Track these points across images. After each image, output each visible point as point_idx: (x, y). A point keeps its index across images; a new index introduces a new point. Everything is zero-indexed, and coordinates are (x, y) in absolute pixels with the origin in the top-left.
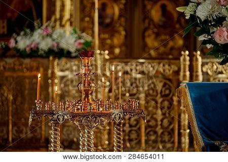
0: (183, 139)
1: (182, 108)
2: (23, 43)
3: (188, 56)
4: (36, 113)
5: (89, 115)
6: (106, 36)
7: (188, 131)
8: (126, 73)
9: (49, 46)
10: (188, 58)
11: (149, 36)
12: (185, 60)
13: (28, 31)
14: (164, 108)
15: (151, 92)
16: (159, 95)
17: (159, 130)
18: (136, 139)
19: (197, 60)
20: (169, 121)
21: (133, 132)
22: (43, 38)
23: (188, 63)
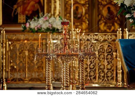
0: (118, 76)
1: (118, 58)
2: (33, 24)
3: (121, 31)
4: (38, 55)
5: (66, 55)
6: (78, 24)
7: (121, 71)
8: (88, 40)
9: (47, 26)
10: (121, 32)
11: (101, 24)
12: (119, 33)
13: (36, 18)
14: (108, 59)
15: (101, 50)
16: (106, 52)
17: (106, 71)
18: (93, 76)
19: (126, 33)
20: (111, 66)
21: (92, 72)
22: (44, 22)
23: (121, 35)
